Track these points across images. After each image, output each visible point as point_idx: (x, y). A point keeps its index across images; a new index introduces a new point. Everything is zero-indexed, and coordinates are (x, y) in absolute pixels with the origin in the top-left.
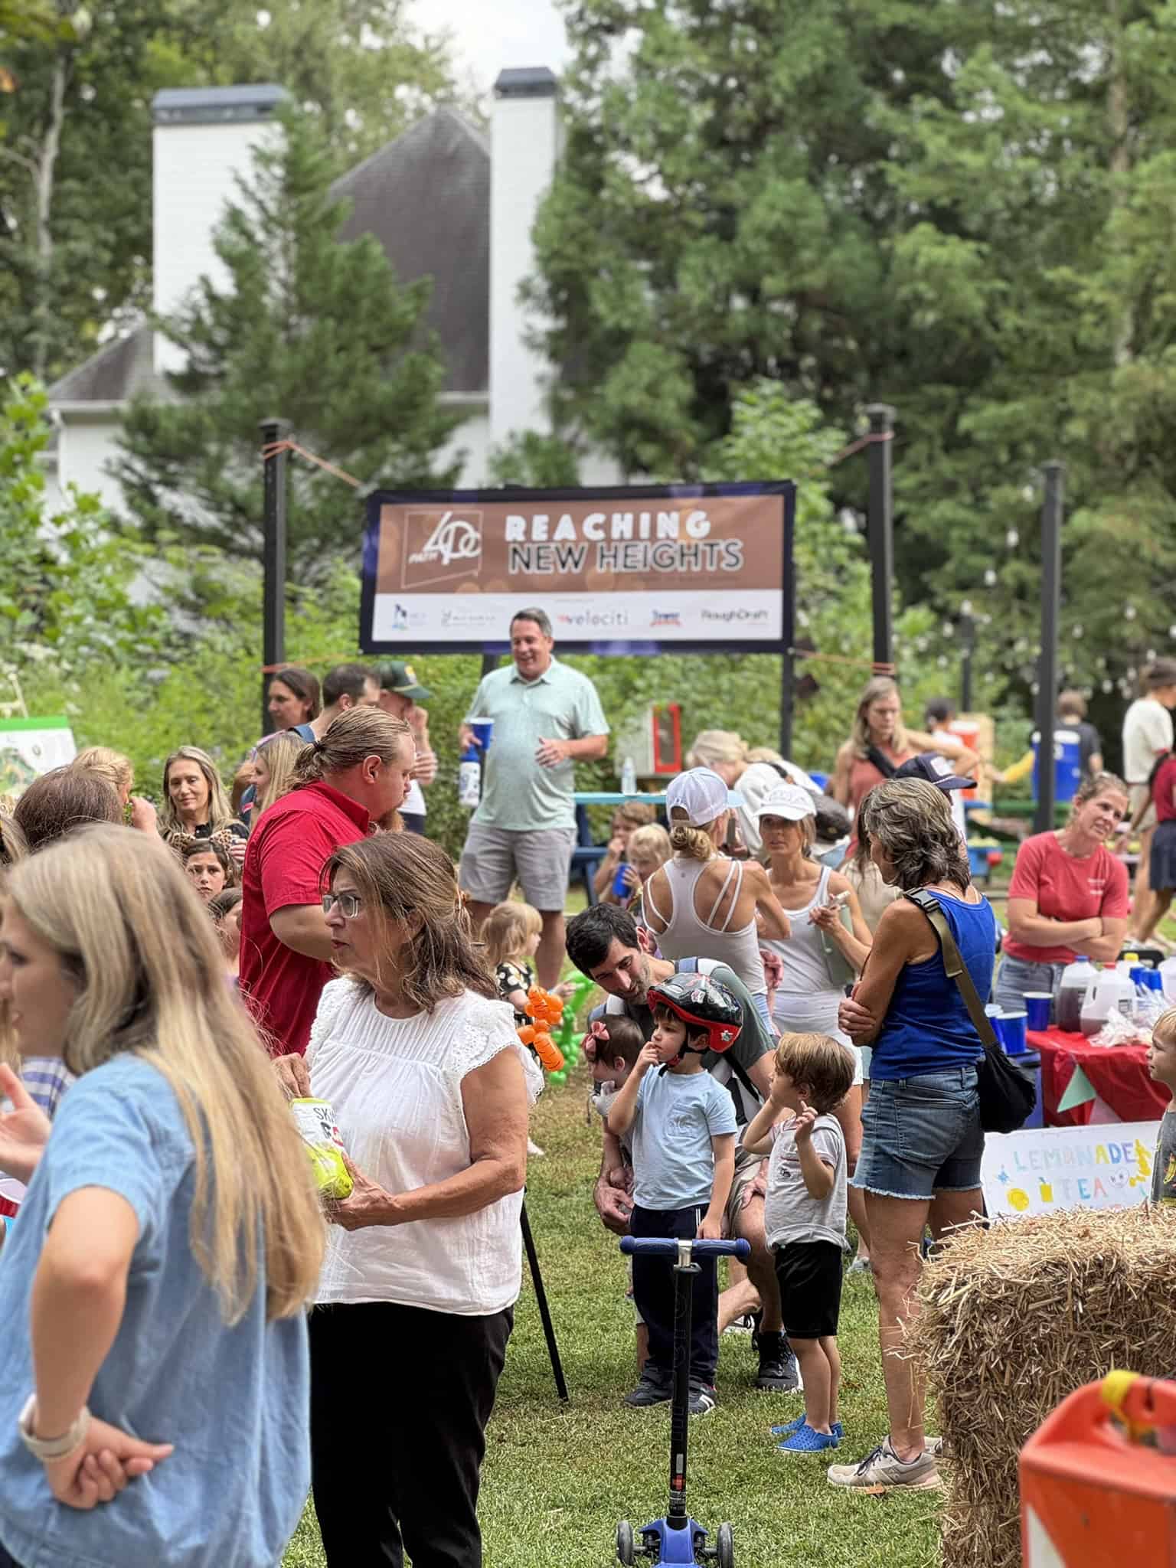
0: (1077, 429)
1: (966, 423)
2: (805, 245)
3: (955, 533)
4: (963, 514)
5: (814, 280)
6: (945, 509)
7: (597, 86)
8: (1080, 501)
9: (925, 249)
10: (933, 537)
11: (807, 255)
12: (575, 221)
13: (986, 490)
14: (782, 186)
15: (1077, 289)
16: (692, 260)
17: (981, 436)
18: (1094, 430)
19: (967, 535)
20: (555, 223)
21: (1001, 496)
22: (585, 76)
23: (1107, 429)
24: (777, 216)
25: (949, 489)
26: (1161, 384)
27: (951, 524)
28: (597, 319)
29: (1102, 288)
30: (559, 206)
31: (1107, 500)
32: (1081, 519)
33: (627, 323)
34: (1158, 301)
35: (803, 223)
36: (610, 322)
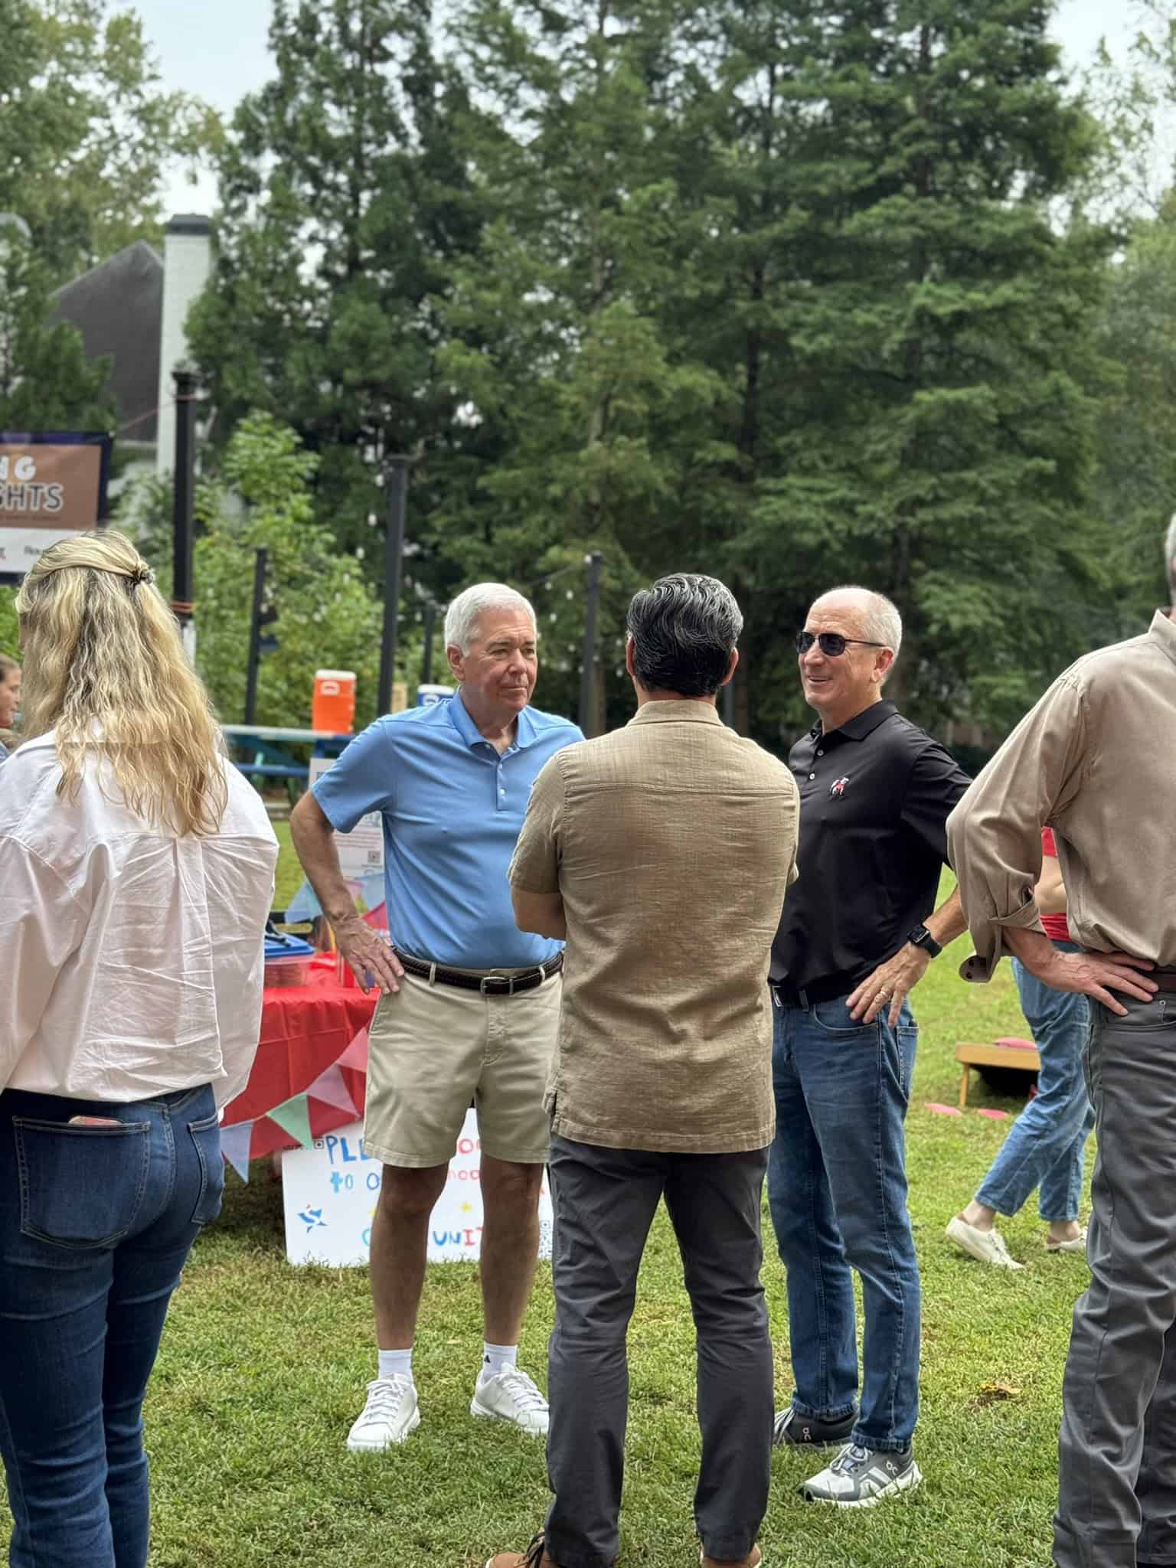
0: (555, 490)
1: (482, 482)
2: (374, 349)
3: (470, 558)
4: (477, 545)
5: (381, 374)
6: (463, 542)
7: (236, 228)
8: (557, 541)
9: (456, 357)
10: (456, 560)
11: (375, 356)
12: (215, 321)
13: (494, 530)
14: (361, 307)
15: (559, 391)
16: (296, 355)
17: (492, 491)
18: (567, 492)
19: (479, 560)
20: (200, 321)
21: (502, 534)
22: (228, 220)
23: (576, 491)
24: (355, 327)
25: (469, 528)
26: (613, 462)
27: (469, 552)
28: (228, 391)
29: (577, 393)
30: (204, 309)
31: (575, 541)
32: (554, 552)
33: (247, 396)
34: (613, 404)
35: (375, 333)
36: (235, 394)
